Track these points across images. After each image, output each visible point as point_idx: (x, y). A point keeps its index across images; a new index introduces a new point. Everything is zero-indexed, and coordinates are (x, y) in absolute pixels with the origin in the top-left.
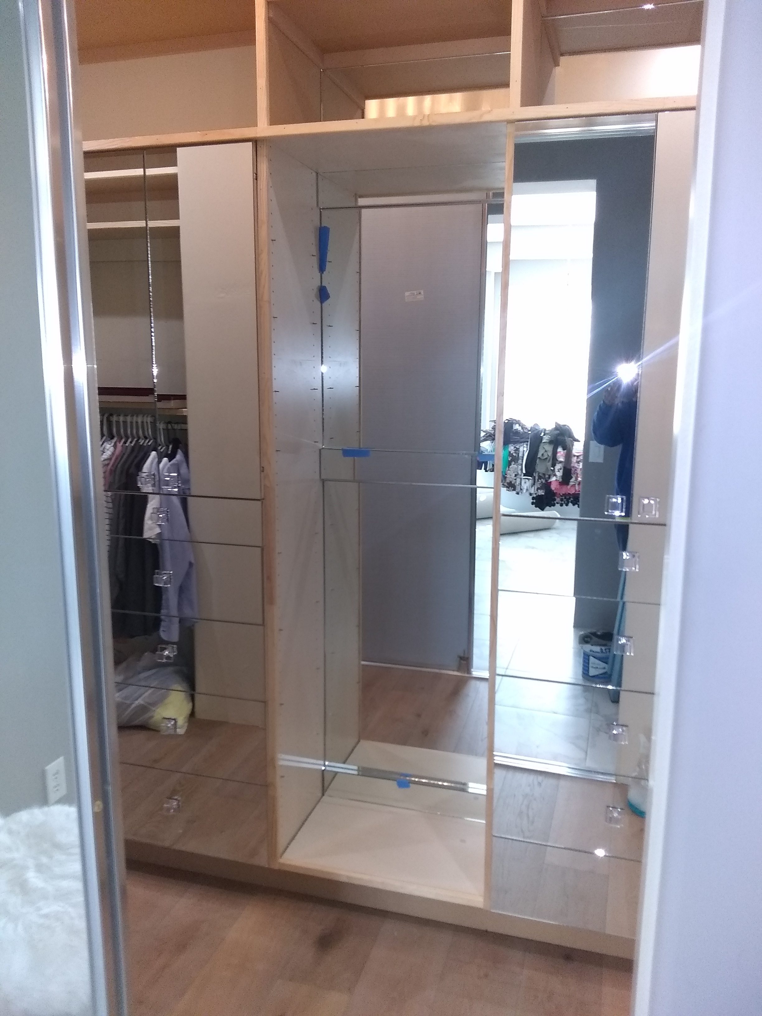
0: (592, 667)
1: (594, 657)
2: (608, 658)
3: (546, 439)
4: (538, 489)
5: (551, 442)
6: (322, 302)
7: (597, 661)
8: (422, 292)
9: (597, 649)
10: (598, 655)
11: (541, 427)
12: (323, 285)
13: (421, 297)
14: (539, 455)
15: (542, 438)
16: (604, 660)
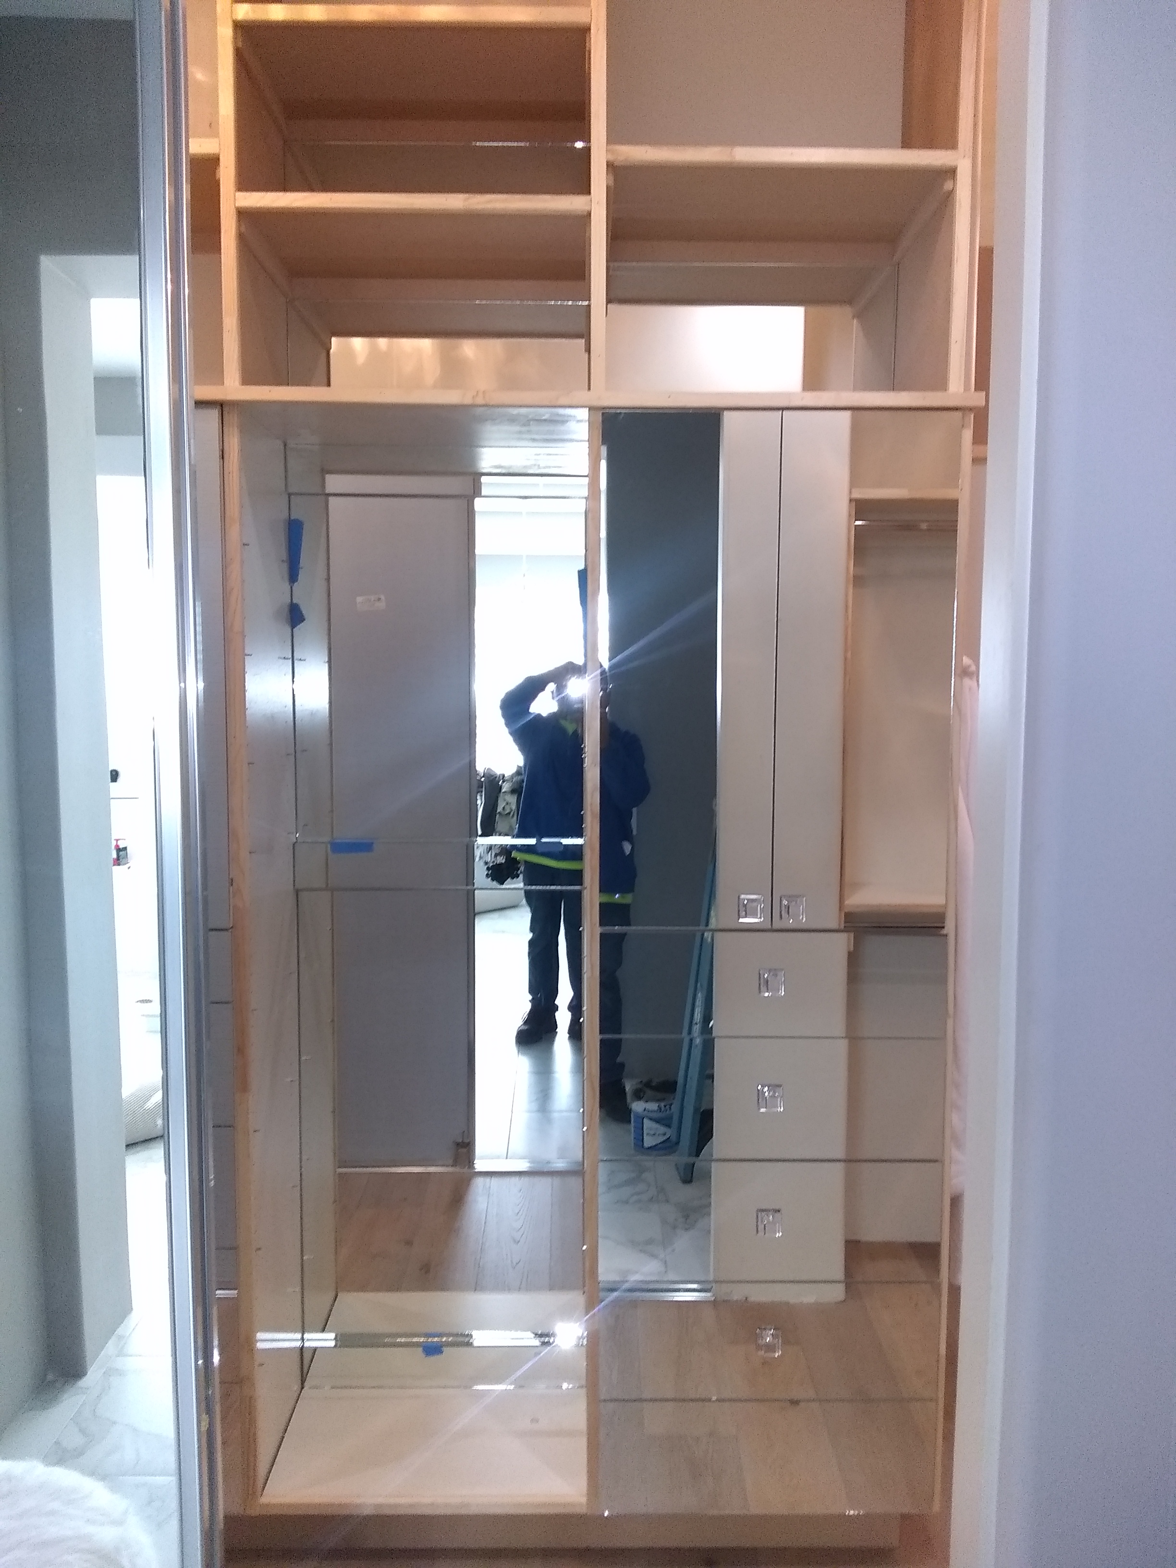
0: (648, 1134)
1: (651, 1119)
2: (670, 1118)
3: (506, 787)
4: (496, 855)
5: (513, 791)
6: (293, 626)
7: (654, 1125)
8: (383, 597)
9: (653, 1106)
10: (655, 1115)
11: (498, 771)
12: (295, 601)
13: (382, 605)
14: (499, 809)
15: (501, 788)
16: (664, 1121)
